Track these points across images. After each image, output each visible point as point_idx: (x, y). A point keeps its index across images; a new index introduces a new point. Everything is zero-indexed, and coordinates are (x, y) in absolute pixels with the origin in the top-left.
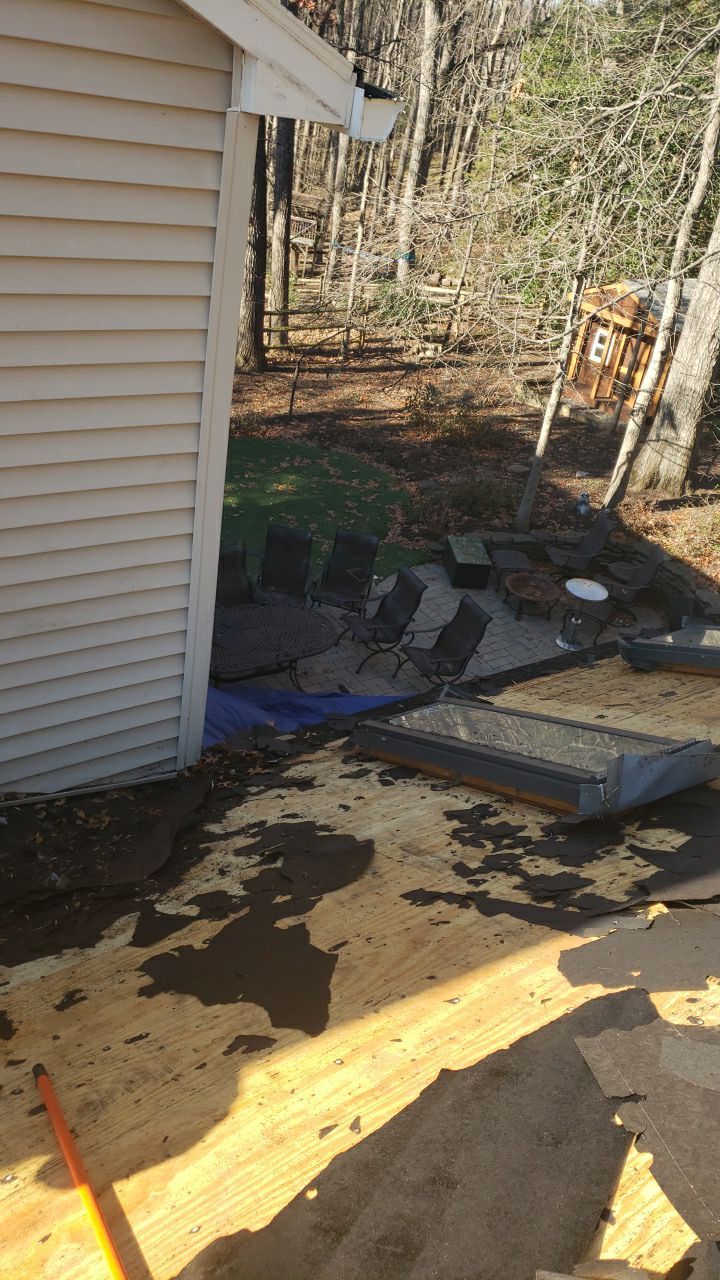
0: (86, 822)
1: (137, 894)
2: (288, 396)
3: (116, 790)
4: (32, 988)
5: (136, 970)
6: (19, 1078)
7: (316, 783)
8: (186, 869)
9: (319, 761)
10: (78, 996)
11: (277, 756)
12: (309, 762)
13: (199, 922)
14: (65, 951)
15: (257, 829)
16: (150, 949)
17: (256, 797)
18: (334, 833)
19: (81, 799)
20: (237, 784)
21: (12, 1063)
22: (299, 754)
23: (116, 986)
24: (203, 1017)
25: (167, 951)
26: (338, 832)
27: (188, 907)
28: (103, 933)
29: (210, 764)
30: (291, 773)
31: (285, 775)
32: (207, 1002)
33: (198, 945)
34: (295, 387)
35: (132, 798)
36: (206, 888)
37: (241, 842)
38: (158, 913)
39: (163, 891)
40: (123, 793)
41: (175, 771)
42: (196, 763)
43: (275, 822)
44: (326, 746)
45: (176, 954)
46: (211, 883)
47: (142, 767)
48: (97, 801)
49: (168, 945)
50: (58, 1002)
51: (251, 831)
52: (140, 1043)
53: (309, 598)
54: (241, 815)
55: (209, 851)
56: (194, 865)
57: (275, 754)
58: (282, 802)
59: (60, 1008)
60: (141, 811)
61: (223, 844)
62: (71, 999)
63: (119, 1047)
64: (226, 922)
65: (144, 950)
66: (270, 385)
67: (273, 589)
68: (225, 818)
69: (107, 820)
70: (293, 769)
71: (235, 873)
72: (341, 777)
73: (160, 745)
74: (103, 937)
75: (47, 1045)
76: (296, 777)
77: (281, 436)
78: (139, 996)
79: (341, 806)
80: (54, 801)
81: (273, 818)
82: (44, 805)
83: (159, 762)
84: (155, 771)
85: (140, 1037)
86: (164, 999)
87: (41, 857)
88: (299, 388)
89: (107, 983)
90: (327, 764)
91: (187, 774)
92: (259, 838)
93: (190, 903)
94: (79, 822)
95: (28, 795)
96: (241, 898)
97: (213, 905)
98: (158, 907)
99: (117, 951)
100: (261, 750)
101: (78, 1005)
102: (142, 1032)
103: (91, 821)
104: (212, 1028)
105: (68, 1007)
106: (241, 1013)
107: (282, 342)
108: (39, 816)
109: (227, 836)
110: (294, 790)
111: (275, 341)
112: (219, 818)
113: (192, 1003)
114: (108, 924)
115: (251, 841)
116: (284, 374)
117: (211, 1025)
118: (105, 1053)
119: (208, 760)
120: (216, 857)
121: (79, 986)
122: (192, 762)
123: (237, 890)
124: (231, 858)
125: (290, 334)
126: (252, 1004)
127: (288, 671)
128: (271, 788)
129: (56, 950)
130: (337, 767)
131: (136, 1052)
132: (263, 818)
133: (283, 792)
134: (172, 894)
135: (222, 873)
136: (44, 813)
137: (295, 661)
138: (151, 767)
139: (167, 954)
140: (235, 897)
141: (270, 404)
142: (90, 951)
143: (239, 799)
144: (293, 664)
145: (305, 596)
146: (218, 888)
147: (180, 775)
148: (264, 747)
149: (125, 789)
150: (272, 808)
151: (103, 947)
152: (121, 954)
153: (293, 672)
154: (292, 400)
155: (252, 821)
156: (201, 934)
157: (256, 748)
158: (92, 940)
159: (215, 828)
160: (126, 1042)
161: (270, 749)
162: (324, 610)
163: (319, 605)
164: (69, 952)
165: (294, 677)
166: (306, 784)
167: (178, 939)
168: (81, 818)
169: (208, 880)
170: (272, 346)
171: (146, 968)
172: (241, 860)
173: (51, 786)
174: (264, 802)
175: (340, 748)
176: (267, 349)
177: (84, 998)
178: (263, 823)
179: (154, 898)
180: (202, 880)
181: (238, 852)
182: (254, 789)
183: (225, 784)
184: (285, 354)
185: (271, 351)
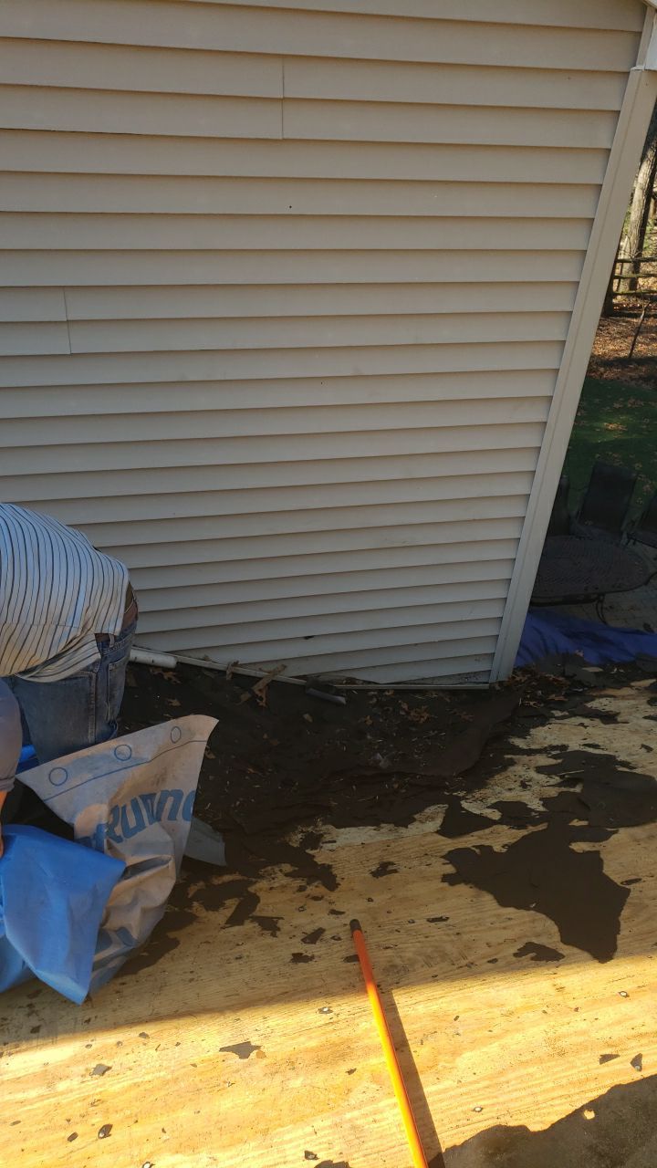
0: (408, 713)
1: (446, 788)
2: (630, 340)
3: (435, 690)
4: (353, 851)
5: (442, 857)
6: (338, 927)
7: (619, 719)
8: (491, 774)
9: (624, 698)
10: (391, 868)
11: (583, 686)
12: (614, 697)
13: (500, 826)
14: (383, 825)
15: (558, 752)
16: (455, 841)
17: (558, 721)
18: (634, 771)
19: (406, 693)
20: (542, 705)
21: (333, 912)
22: (604, 687)
23: (423, 867)
24: (498, 916)
25: (470, 846)
26: (638, 771)
27: (489, 811)
28: (416, 816)
29: (519, 682)
30: (596, 704)
31: (589, 705)
32: (503, 902)
33: (497, 848)
34: (638, 331)
35: (448, 700)
36: (508, 796)
37: (543, 760)
38: (463, 809)
39: (469, 791)
40: (441, 694)
41: (487, 683)
42: (507, 680)
43: (577, 748)
44: (633, 684)
45: (477, 851)
46: (513, 793)
47: (460, 674)
48: (418, 697)
49: (470, 841)
50: (374, 869)
51: (554, 753)
52: (441, 924)
53: (625, 536)
54: (545, 735)
55: (512, 763)
56: (498, 772)
57: (581, 684)
58: (585, 731)
59: (376, 874)
60: (455, 713)
61: (525, 758)
62: (384, 869)
63: (421, 923)
64: (523, 833)
65: (449, 841)
66: (614, 329)
67: (590, 523)
68: (529, 735)
69: (426, 715)
70: (597, 700)
71: (536, 788)
72: (645, 718)
73: (477, 657)
74: (414, 820)
75: (363, 904)
76: (600, 709)
77: (618, 378)
78: (443, 881)
79: (643, 746)
80: (384, 691)
81: (575, 745)
82: (376, 693)
83: (475, 673)
84: (470, 680)
85: (441, 919)
86: (463, 889)
87: (369, 737)
88: (642, 333)
89: (415, 863)
90: (632, 702)
91: (498, 688)
92: (559, 761)
93: (493, 806)
94: (403, 713)
95: (365, 682)
96: (540, 813)
97: (514, 814)
98: (464, 804)
99: (425, 835)
100: (567, 678)
101: (389, 876)
102: (444, 915)
103: (412, 714)
104: (504, 928)
105: (382, 876)
106: (533, 921)
107: (630, 289)
108: (371, 702)
109: (530, 752)
110: (597, 721)
111: (624, 287)
112: (524, 734)
113: (488, 899)
114: (420, 810)
115: (552, 762)
116: (629, 319)
117: (503, 925)
118: (410, 925)
119: (518, 679)
120: (518, 769)
121: (392, 860)
122: (503, 678)
123: (536, 805)
124: (533, 774)
125: (641, 281)
126: (544, 916)
127: (595, 603)
128: (575, 715)
129: (376, 822)
130: (643, 707)
131: (436, 931)
132: (566, 743)
133: (586, 721)
134: (477, 794)
135: (524, 785)
136: (375, 700)
137: (603, 595)
138: (468, 675)
139: (469, 849)
140: (533, 810)
141: (611, 347)
142: (402, 830)
143: (544, 720)
144: (602, 598)
145: (621, 533)
146: (518, 799)
147: (492, 687)
148: (571, 675)
149: (443, 691)
150: (575, 734)
151: (414, 829)
152: (429, 839)
153: (600, 605)
154: (633, 345)
155: (555, 743)
156: (501, 838)
157: (563, 675)
158: (405, 821)
159: (520, 743)
160: (428, 920)
161: (576, 678)
162: (639, 548)
163: (634, 544)
164: (386, 827)
165: (599, 610)
166: (609, 718)
167: (480, 838)
168: (404, 709)
169: (510, 789)
170: (620, 291)
171: (451, 857)
172: (542, 778)
173: (384, 678)
174: (567, 727)
175: (646, 688)
176: (615, 295)
177: (395, 871)
178: (564, 747)
179: (461, 794)
180: (504, 788)
181: (540, 770)
182: (558, 713)
183: (532, 703)
184: (633, 299)
185: (619, 297)
